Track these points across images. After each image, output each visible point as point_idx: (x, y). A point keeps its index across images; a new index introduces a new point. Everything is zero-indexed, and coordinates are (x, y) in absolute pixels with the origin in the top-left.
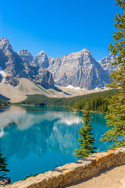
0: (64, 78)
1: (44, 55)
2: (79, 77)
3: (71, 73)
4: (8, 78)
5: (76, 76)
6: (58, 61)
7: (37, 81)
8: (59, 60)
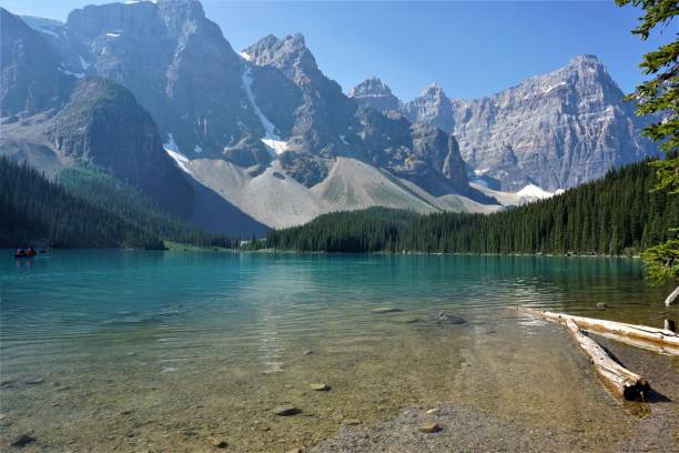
0: (506, 164)
1: (437, 96)
2: (563, 155)
3: (532, 143)
4: (287, 158)
5: (552, 153)
6: (483, 107)
7: (398, 168)
8: (487, 105)
